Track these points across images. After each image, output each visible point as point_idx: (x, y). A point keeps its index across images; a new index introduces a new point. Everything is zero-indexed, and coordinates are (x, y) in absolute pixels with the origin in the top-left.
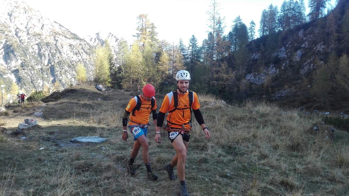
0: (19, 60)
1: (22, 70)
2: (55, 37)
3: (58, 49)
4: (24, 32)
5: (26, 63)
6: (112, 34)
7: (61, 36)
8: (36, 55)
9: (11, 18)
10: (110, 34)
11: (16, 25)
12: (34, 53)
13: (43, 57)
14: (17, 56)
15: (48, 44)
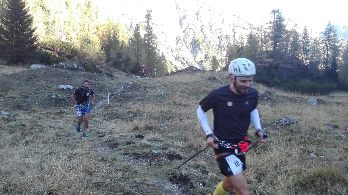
0: (203, 53)
1: (206, 61)
2: (233, 30)
3: (236, 40)
4: (208, 27)
5: (209, 55)
6: (290, 20)
7: (239, 27)
8: (217, 48)
9: (198, 17)
10: (289, 19)
11: (201, 22)
12: (216, 46)
13: (223, 49)
14: (202, 49)
15: (227, 37)
